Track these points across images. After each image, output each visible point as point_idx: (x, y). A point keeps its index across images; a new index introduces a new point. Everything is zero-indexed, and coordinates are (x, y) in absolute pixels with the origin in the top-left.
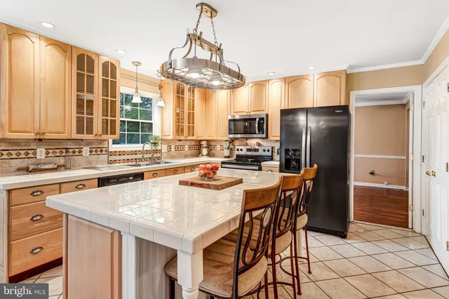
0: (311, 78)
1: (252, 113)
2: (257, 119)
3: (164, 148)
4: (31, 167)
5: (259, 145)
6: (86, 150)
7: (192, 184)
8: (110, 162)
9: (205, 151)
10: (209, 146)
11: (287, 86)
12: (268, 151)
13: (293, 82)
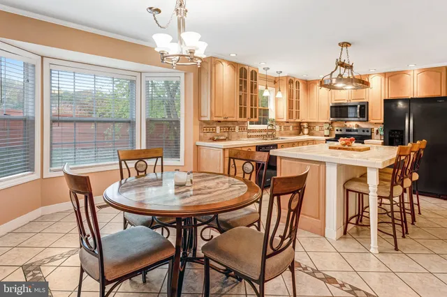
0: (411, 73)
1: (352, 101)
2: (359, 106)
3: (277, 128)
4: (216, 138)
5: (358, 126)
6: (237, 128)
7: (339, 149)
8: (249, 137)
9: (306, 131)
10: (309, 127)
11: (387, 79)
12: (368, 131)
13: (393, 77)
